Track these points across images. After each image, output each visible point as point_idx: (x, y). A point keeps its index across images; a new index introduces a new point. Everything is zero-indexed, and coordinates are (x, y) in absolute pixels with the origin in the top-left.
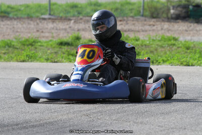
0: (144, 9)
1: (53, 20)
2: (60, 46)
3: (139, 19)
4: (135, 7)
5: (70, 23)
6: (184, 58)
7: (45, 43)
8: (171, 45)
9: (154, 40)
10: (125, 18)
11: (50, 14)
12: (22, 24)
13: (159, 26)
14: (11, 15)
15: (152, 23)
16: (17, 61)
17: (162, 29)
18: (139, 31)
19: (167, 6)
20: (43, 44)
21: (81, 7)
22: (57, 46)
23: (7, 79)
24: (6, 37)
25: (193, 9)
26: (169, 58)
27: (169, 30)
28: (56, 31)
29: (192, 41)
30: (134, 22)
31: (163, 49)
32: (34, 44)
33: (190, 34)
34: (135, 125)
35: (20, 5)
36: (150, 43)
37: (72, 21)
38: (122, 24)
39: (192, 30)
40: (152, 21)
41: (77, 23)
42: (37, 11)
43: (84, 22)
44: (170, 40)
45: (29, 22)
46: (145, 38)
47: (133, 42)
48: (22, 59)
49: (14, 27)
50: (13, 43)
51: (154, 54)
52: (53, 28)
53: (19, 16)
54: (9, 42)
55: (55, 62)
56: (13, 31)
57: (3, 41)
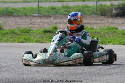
0: (96, 10)
2: (45, 33)
3: (93, 16)
5: (51, 19)
6: (122, 40)
7: (35, 31)
8: (114, 32)
9: (103, 29)
10: (85, 16)
11: (38, 14)
12: (21, 20)
14: (14, 14)
15: (101, 19)
16: (18, 42)
17: (108, 22)
18: (93, 24)
19: (111, 8)
20: (34, 32)
21: (58, 9)
22: (43, 33)
23: (12, 53)
26: (112, 40)
27: (112, 23)
28: (42, 24)
30: (90, 18)
31: (109, 35)
32: (28, 32)
35: (20, 8)
36: (100, 31)
37: (52, 18)
40: (102, 18)
41: (55, 19)
43: (60, 18)
44: (113, 29)
45: (26, 18)
46: (97, 28)
47: (90, 30)
48: (21, 41)
49: (16, 22)
50: (16, 31)
51: (103, 38)
52: (40, 22)
53: (20, 14)
54: (13, 30)
55: (41, 43)
56: (16, 24)
57: (9, 30)
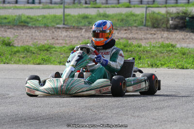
0: (146, 20)
1: (67, 29)
3: (142, 28)
4: (138, 18)
5: (82, 32)
6: (180, 62)
7: (59, 48)
8: (170, 51)
9: (154, 47)
10: (130, 28)
11: (64, 24)
12: (39, 33)
13: (160, 34)
14: (30, 25)
16: (34, 64)
17: (162, 37)
18: (142, 39)
19: (167, 18)
20: (58, 50)
21: (91, 18)
22: (69, 51)
24: (25, 43)
25: (189, 20)
26: (167, 62)
27: (168, 38)
28: (69, 39)
29: (188, 48)
30: (138, 31)
31: (162, 55)
32: (49, 49)
33: (186, 42)
34: (133, 118)
35: (38, 16)
36: (150, 49)
37: (84, 30)
38: (126, 33)
39: (188, 39)
40: (153, 31)
41: (88, 32)
42: (52, 21)
44: (168, 47)
45: (46, 30)
46: (146, 45)
47: (136, 48)
48: (38, 62)
49: (32, 35)
50: (31, 49)
51: (154, 59)
52: (67, 36)
53: (37, 25)
54: (27, 47)
56: (32, 38)
57: (22, 46)
